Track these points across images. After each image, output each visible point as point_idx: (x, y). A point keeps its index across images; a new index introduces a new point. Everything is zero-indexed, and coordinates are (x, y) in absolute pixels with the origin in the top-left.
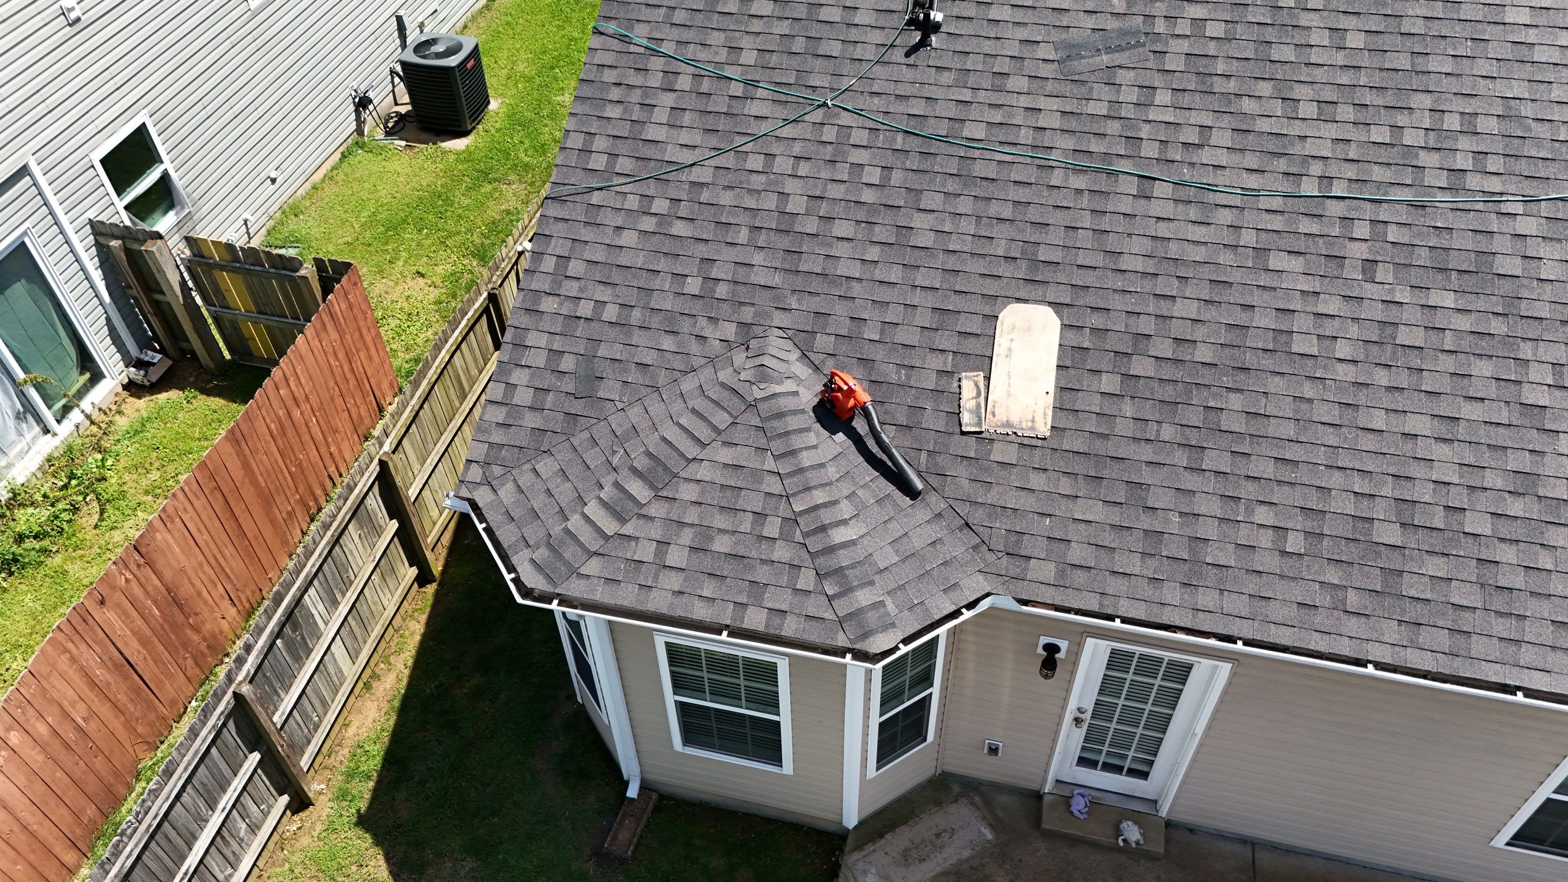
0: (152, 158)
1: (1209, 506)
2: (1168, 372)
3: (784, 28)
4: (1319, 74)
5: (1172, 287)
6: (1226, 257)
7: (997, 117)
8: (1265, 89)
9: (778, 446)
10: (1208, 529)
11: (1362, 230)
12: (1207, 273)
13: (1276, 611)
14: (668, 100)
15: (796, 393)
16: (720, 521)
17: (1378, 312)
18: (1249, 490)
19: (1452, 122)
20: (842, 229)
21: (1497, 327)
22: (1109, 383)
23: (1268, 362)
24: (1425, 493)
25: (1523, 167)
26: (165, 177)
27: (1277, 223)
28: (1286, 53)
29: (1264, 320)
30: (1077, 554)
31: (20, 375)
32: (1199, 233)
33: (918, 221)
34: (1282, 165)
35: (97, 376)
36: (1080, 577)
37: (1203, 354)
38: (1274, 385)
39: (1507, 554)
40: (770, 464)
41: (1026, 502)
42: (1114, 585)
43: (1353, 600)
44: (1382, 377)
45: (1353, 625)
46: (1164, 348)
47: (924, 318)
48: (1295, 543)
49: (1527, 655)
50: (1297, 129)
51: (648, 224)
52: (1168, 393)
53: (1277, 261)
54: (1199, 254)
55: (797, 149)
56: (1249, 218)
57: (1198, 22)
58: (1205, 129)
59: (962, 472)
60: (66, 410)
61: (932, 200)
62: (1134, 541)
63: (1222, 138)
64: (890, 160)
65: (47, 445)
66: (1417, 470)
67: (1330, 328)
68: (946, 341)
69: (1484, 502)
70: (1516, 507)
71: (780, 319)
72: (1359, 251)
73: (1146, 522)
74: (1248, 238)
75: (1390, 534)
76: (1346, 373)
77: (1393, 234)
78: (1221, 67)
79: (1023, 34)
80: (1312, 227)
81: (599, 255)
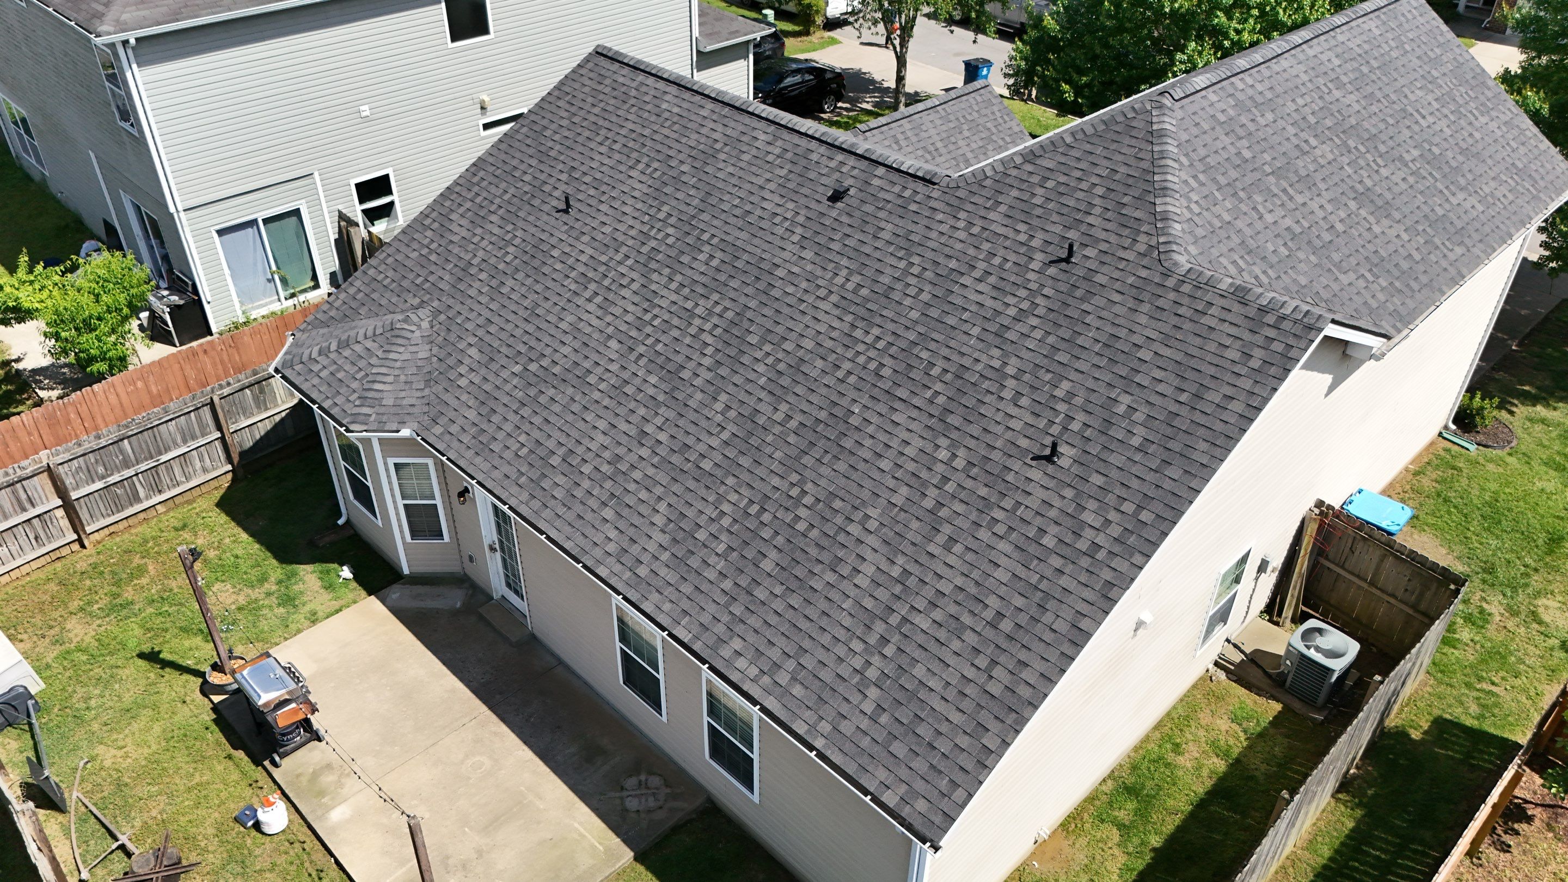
0: (389, 192)
1: (508, 427)
2: (541, 373)
3: (527, 188)
4: (689, 272)
5: (568, 339)
6: (596, 335)
7: (567, 250)
8: (666, 271)
9: (387, 347)
10: (500, 436)
11: (649, 341)
12: (585, 339)
13: (496, 474)
14: (468, 205)
15: (413, 332)
16: (347, 367)
17: (626, 375)
18: (526, 427)
19: (718, 309)
20: (483, 276)
21: (661, 398)
22: (517, 369)
23: (575, 382)
24: (580, 450)
25: (726, 337)
26: (391, 204)
27: (624, 328)
28: (685, 259)
29: (587, 364)
30: (454, 429)
31: (274, 268)
32: (595, 322)
33: (510, 283)
34: (646, 305)
35: (317, 286)
36: (447, 437)
37: (556, 370)
38: (570, 391)
39: (586, 484)
40: (380, 353)
41: (454, 403)
42: (455, 444)
43: (523, 480)
44: (606, 402)
45: (515, 490)
46: (545, 362)
47: (480, 321)
48: (524, 452)
49: (558, 523)
50: (664, 292)
51: (425, 251)
52: (533, 380)
53: (613, 344)
54: (588, 330)
55: (493, 239)
56: (617, 322)
57: (668, 236)
58: (633, 280)
59: (445, 384)
60: (293, 295)
61: (520, 276)
62: (474, 430)
63: (635, 286)
64: (520, 254)
65: (276, 307)
66: (586, 441)
67: (606, 376)
68: (480, 333)
69: (597, 462)
70: (605, 468)
71: (435, 304)
72: (641, 349)
73: (484, 426)
74: (610, 330)
75: (555, 461)
76: (596, 395)
77: (659, 347)
78: (660, 257)
79: (604, 219)
80: (634, 333)
81: (399, 257)
